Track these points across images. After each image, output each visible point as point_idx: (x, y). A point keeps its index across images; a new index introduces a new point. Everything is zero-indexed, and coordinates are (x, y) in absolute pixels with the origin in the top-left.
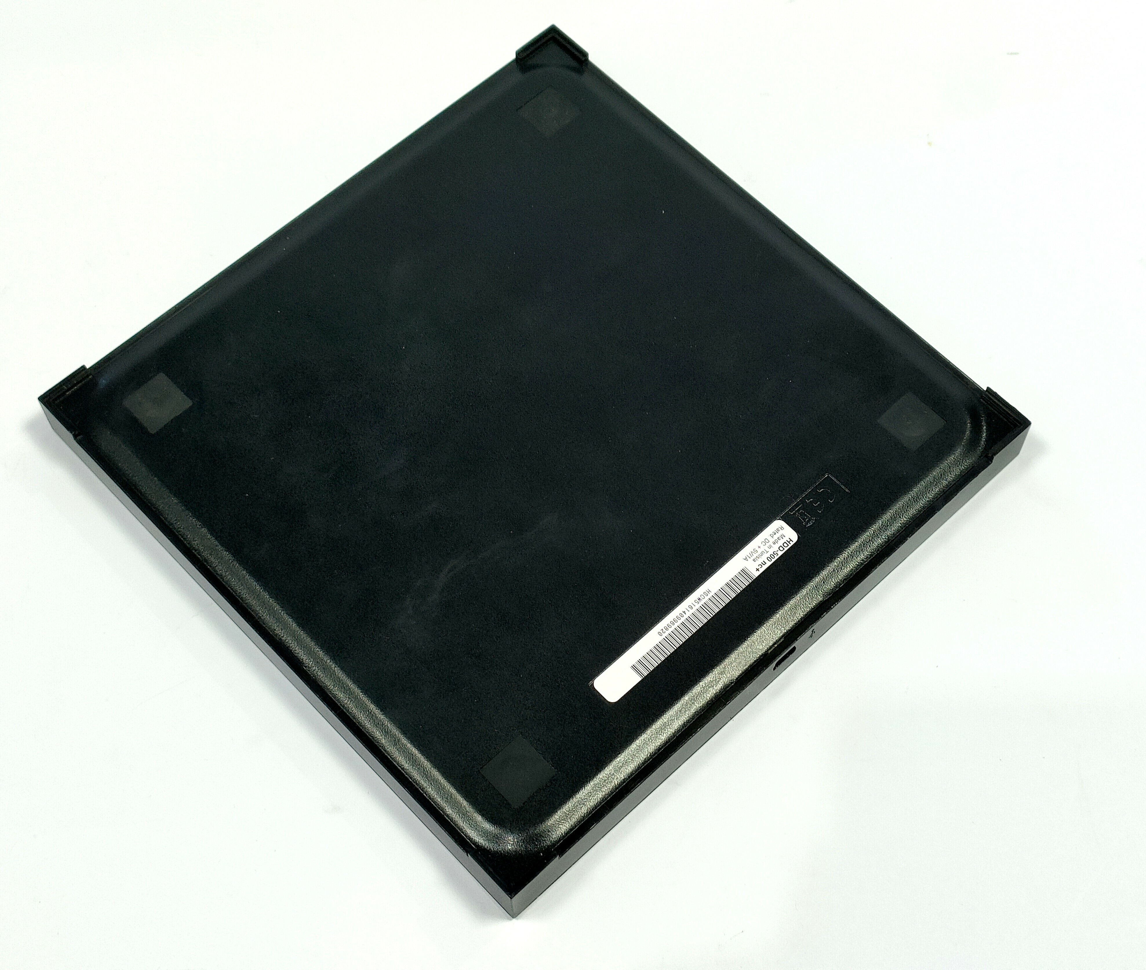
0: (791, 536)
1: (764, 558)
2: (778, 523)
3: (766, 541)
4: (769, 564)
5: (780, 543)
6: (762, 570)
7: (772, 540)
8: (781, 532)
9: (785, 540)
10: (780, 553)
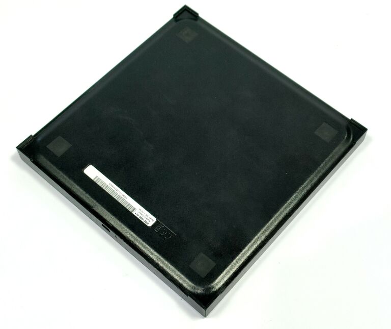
0: (150, 224)
1: (140, 215)
2: (155, 219)
3: (147, 215)
4: (138, 217)
5: (147, 221)
6: (136, 215)
7: (148, 218)
8: (151, 221)
9: (148, 222)
10: (143, 221)
